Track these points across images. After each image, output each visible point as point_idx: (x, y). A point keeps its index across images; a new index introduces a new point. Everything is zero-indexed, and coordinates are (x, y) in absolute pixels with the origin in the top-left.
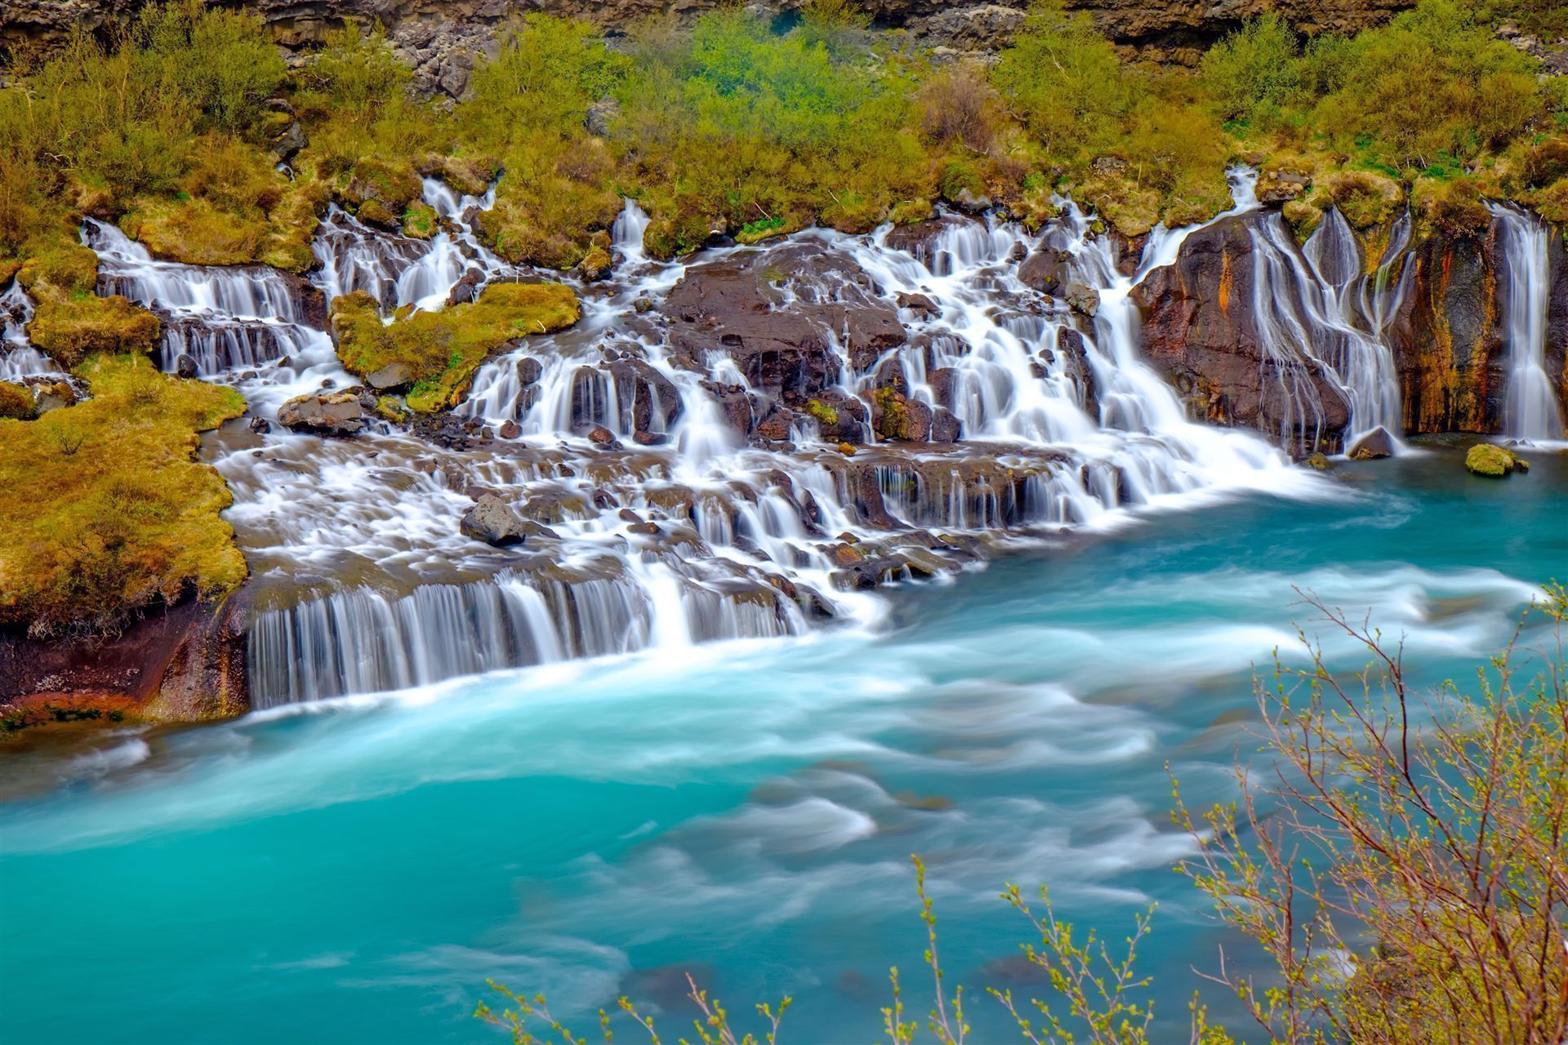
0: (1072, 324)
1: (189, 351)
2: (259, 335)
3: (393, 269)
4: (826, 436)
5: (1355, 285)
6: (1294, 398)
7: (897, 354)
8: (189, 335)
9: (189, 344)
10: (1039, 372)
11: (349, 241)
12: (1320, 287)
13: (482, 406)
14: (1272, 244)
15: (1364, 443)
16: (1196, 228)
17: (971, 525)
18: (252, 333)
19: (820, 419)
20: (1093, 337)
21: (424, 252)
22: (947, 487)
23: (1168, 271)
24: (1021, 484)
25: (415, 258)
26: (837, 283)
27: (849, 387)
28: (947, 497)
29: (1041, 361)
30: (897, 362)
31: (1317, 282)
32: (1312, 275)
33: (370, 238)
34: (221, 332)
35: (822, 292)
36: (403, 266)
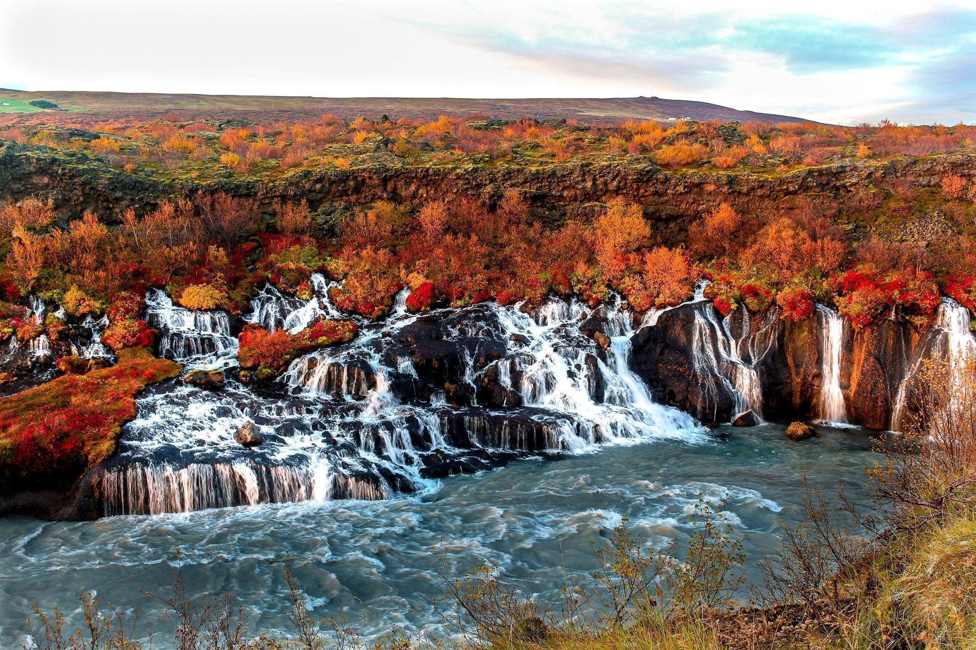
0: (594, 353)
1: (171, 347)
2: (206, 341)
3: (284, 313)
4: (448, 400)
5: (745, 341)
6: (704, 394)
7: (497, 362)
8: (172, 340)
9: (172, 344)
10: (571, 374)
11: (269, 299)
12: (728, 340)
13: (289, 377)
14: (706, 318)
15: (741, 418)
16: (669, 308)
17: (511, 448)
18: (203, 340)
19: (447, 392)
20: (604, 360)
21: (302, 305)
22: (501, 429)
23: (651, 328)
24: (540, 430)
25: (296, 308)
26: (481, 328)
27: (468, 378)
28: (500, 434)
29: (573, 369)
30: (496, 366)
31: (727, 337)
32: (724, 334)
33: (278, 298)
34: (187, 339)
35: (472, 332)
36: (289, 312)
